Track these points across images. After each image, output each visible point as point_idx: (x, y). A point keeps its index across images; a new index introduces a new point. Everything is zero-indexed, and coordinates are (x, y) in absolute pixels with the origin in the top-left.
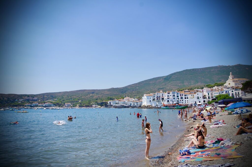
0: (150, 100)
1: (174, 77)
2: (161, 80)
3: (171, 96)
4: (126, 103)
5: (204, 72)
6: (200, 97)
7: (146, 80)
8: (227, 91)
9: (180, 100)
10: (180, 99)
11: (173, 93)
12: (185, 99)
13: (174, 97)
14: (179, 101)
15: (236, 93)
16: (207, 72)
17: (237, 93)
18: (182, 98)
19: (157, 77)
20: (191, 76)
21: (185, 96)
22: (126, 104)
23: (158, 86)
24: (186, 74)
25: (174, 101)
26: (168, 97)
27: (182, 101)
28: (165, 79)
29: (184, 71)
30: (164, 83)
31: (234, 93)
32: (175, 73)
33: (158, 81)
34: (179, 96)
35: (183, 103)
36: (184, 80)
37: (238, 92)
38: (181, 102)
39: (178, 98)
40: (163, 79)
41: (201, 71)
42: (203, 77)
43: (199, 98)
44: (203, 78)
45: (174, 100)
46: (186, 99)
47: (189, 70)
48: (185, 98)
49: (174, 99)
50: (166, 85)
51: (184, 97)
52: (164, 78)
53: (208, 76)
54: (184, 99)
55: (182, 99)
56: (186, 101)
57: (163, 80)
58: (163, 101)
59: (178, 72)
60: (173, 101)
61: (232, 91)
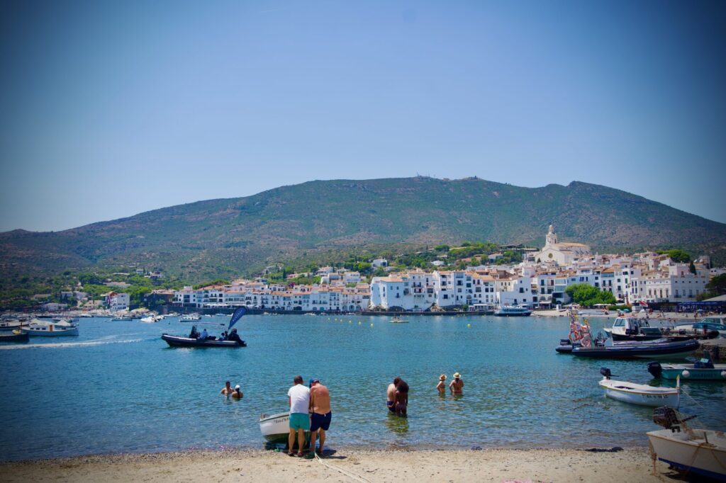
0: (398, 294)
1: (277, 203)
2: (229, 211)
3: (449, 283)
4: (250, 298)
5: (376, 194)
6: (527, 290)
7: (168, 208)
8: (583, 278)
9: (475, 296)
10: (474, 292)
11: (457, 277)
12: (487, 293)
13: (460, 287)
14: (473, 298)
15: (604, 282)
16: (383, 196)
17: (607, 283)
18: (478, 290)
19: (213, 200)
20: (336, 204)
21: (486, 284)
22: (248, 303)
23: (224, 235)
24: (319, 199)
25: (459, 297)
26: (444, 287)
27: (480, 296)
28: (243, 208)
29: (309, 184)
30: (243, 226)
31: (600, 281)
32: (277, 190)
33: (217, 214)
34: (472, 285)
35: (480, 302)
36: (314, 218)
37: (610, 281)
38: (477, 300)
39: (469, 288)
40: (234, 208)
41: (365, 190)
42: (374, 212)
43: (525, 290)
44: (372, 215)
45: (459, 294)
46: (489, 294)
47: (324, 181)
48: (487, 290)
49: (460, 291)
50: (251, 231)
51: (483, 287)
52: (238, 204)
53: (388, 208)
54: (483, 293)
55: (480, 291)
56: (487, 296)
57: (237, 211)
58: (430, 296)
59: (287, 187)
60: (457, 297)
61: (597, 278)
